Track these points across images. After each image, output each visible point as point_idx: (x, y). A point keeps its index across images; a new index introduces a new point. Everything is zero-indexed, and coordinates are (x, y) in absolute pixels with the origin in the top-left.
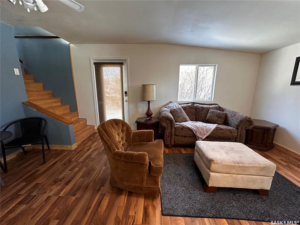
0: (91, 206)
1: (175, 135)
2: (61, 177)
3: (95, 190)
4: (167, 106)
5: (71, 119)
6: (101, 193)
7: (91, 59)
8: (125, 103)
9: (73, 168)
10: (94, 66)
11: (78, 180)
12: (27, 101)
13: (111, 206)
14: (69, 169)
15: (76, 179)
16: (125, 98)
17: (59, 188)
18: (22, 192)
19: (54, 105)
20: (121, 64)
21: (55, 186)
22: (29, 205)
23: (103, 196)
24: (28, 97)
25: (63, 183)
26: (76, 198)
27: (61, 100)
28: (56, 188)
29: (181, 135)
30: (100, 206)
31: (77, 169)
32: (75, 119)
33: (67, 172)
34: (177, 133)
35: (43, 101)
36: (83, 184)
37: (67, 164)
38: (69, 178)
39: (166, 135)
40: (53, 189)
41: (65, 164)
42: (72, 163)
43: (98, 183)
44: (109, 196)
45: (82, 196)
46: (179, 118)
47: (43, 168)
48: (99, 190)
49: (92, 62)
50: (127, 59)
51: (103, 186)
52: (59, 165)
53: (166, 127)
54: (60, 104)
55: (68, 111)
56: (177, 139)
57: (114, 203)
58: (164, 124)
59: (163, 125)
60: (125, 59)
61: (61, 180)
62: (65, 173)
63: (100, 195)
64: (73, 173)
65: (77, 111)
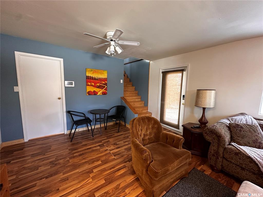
0: (116, 167)
1: (224, 158)
2: (118, 143)
3: (124, 160)
4: (230, 118)
5: (142, 111)
6: (125, 165)
7: (160, 70)
8: (182, 106)
9: (126, 142)
10: (162, 74)
11: (122, 149)
12: (123, 96)
13: (122, 176)
14: (123, 141)
15: (122, 148)
16: (183, 101)
17: (113, 148)
18: (103, 141)
19: (136, 100)
20: (182, 71)
21: (113, 146)
22: (101, 148)
23: (124, 167)
24: (124, 95)
25: (116, 146)
26: (114, 158)
27: (141, 98)
28: (112, 147)
29: (233, 161)
30: (118, 171)
31: (127, 143)
32: (145, 111)
33: (122, 142)
34: (227, 156)
35: (131, 97)
36: (123, 153)
37: (126, 138)
38: (120, 146)
39: (211, 152)
40: (111, 147)
41: (125, 137)
42: (128, 138)
43: (128, 158)
44: (127, 170)
45: (117, 159)
46: (243, 138)
47: (116, 135)
48: (125, 162)
49: (161, 71)
50: (188, 65)
51: (129, 162)
52: (123, 136)
53: (211, 142)
54: (140, 100)
55: (143, 105)
56: (227, 164)
57: (124, 176)
58: (208, 138)
59: (206, 138)
60: (186, 66)
61: (117, 145)
62: (121, 142)
63: (123, 165)
64: (124, 144)
65: (148, 106)
